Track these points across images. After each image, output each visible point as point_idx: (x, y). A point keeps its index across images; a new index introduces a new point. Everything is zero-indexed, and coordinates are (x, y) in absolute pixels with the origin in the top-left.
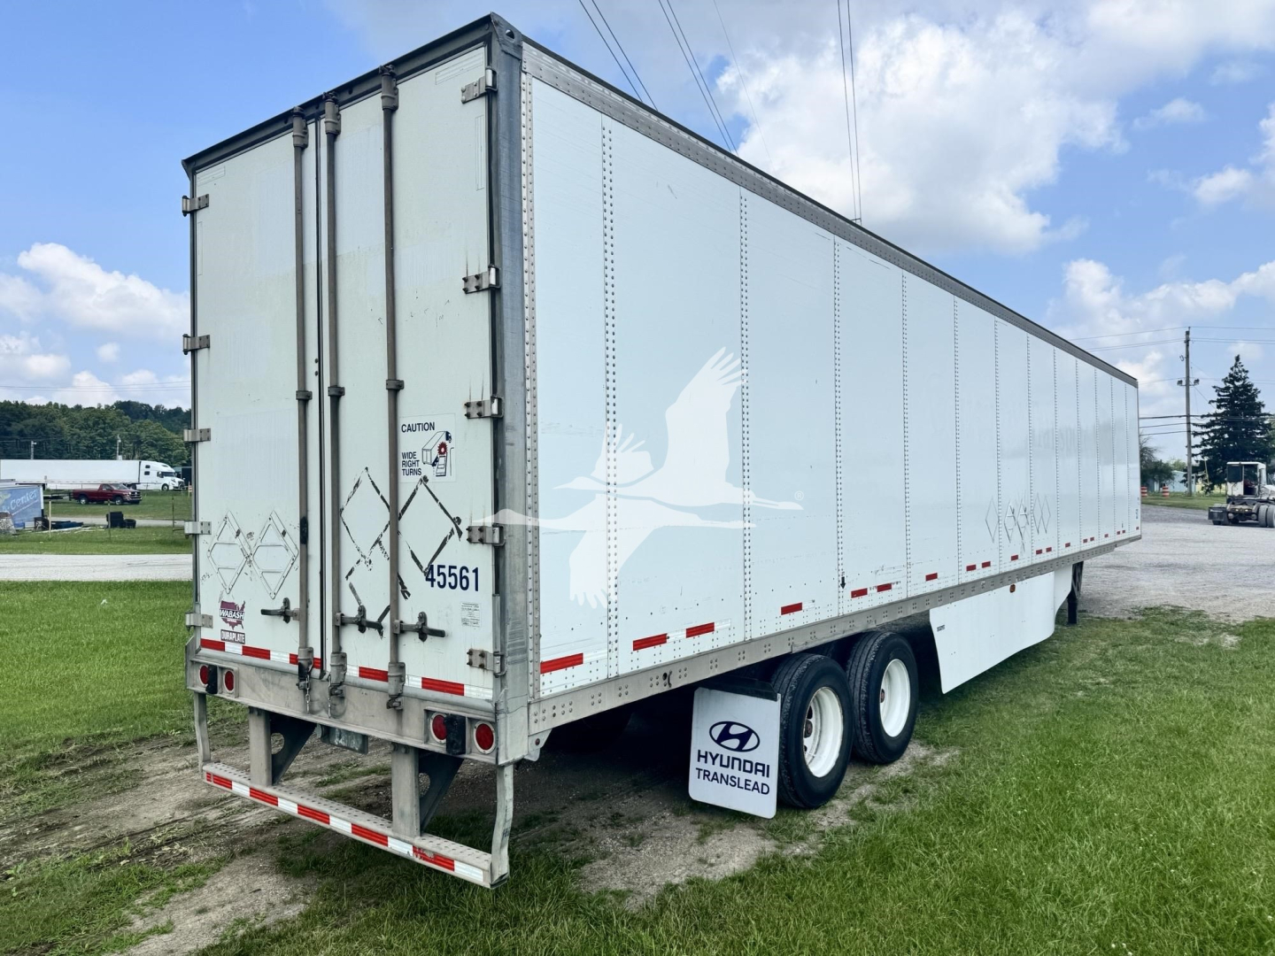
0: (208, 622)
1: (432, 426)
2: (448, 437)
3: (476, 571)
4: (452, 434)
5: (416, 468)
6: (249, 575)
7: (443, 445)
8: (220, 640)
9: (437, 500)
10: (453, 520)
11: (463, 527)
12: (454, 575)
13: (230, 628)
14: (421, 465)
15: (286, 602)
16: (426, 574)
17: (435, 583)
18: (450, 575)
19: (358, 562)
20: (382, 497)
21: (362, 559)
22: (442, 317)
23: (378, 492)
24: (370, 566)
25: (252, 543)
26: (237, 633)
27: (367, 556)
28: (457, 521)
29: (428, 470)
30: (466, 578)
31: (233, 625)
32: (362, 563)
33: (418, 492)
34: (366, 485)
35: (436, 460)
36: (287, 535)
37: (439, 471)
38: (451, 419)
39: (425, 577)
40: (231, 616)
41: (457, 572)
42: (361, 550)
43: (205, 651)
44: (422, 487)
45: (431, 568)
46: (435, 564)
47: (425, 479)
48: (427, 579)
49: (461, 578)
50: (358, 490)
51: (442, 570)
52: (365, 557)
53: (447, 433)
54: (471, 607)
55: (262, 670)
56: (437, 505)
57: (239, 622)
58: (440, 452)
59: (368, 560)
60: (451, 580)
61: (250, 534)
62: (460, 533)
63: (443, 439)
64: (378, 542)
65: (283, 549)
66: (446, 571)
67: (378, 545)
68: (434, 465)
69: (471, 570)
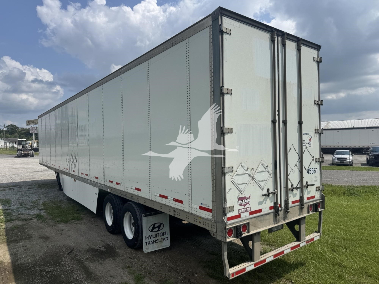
0: (232, 209)
1: (308, 134)
2: (311, 137)
3: (317, 168)
4: (312, 136)
5: (305, 144)
6: (252, 184)
7: (310, 139)
8: (238, 214)
9: (309, 152)
10: (312, 157)
11: (315, 159)
12: (313, 170)
13: (244, 207)
14: (306, 144)
15: (268, 190)
16: (307, 171)
17: (309, 173)
18: (312, 170)
19: (291, 171)
20: (297, 152)
21: (292, 171)
22: (310, 108)
23: (296, 151)
24: (294, 172)
25: (254, 172)
26: (247, 208)
27: (293, 169)
28: (313, 157)
29: (307, 145)
30: (315, 170)
31: (244, 206)
32: (292, 172)
33: (305, 151)
34: (293, 149)
35: (309, 143)
36: (268, 167)
37: (310, 145)
38: (312, 133)
39: (307, 172)
40: (243, 202)
41: (313, 169)
42: (292, 168)
43: (230, 222)
44: (306, 149)
45: (308, 169)
46: (309, 168)
47: (307, 147)
48: (307, 173)
49: (314, 171)
50: (290, 151)
51: (310, 170)
52: (292, 170)
53: (311, 136)
54: (316, 177)
55: (259, 217)
56: (309, 154)
57: (248, 203)
58: (310, 141)
59: (293, 170)
60: (312, 172)
61: (253, 168)
62: (314, 160)
63: (310, 138)
64: (296, 165)
65: (267, 172)
66: (311, 170)
67: (296, 166)
68: (308, 144)
69: (316, 168)
